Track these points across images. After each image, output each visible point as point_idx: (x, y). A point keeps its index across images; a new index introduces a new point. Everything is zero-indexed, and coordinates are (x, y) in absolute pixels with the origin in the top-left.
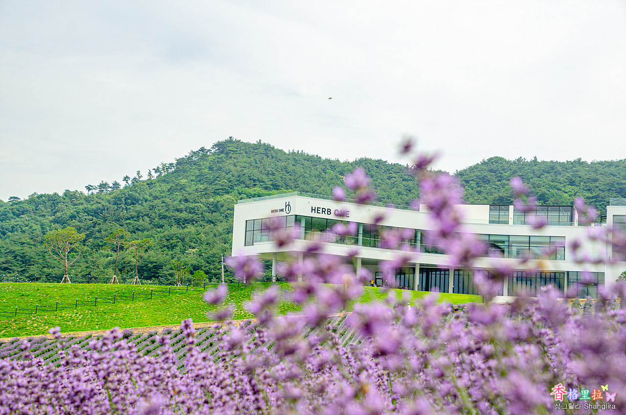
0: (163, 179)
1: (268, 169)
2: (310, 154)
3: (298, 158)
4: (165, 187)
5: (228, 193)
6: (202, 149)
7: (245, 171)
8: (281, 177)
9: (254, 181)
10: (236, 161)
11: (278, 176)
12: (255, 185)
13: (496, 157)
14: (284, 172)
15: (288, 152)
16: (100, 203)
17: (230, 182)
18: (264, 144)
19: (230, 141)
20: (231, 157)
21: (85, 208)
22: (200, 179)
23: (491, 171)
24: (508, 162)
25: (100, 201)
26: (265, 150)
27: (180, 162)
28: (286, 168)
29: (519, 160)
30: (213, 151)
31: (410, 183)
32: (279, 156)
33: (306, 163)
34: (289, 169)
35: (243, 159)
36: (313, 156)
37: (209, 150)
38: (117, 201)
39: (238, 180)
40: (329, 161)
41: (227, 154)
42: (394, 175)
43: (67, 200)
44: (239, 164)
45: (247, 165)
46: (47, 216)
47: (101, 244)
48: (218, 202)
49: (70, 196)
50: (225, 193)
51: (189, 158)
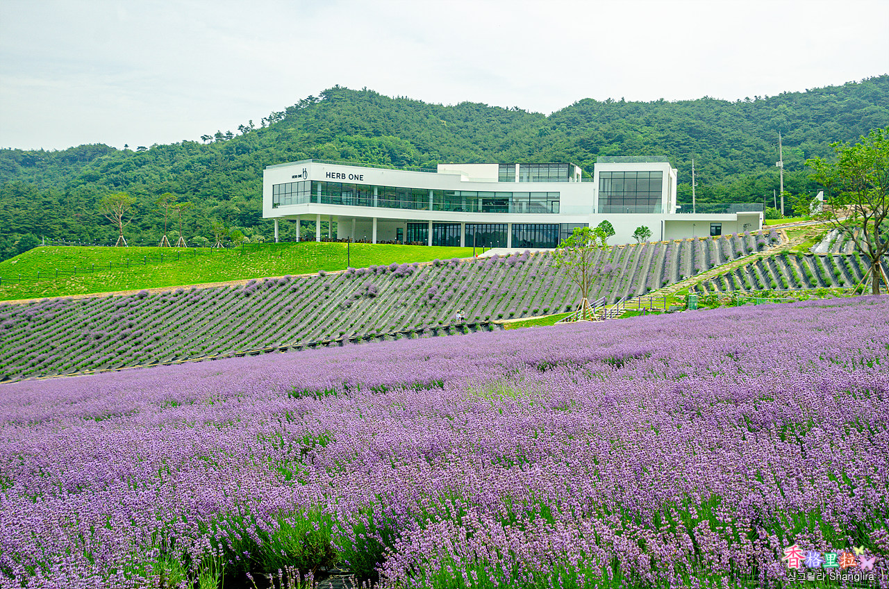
0: (274, 127)
1: (371, 116)
2: (414, 99)
3: (402, 104)
4: (274, 135)
5: (330, 141)
6: (310, 98)
7: (348, 119)
8: (383, 124)
9: (356, 128)
10: (339, 108)
11: (380, 123)
12: (357, 132)
13: (588, 99)
14: (387, 119)
15: (392, 98)
16: (213, 153)
17: (332, 130)
18: (370, 91)
19: (337, 89)
20: (336, 105)
21: (200, 158)
22: (307, 127)
23: (582, 112)
24: (599, 104)
25: (213, 150)
26: (370, 97)
27: (290, 110)
28: (388, 114)
29: (608, 101)
30: (321, 99)
31: (507, 126)
32: (383, 102)
33: (409, 109)
34: (391, 116)
35: (347, 106)
36: (416, 101)
37: (317, 98)
38: (228, 150)
39: (340, 128)
40: (432, 106)
41: (333, 102)
42: (493, 118)
43: (184, 150)
44: (343, 111)
45: (350, 113)
46: (165, 166)
47: (208, 193)
48: (319, 150)
49: (188, 146)
50: (328, 141)
51: (297, 106)
